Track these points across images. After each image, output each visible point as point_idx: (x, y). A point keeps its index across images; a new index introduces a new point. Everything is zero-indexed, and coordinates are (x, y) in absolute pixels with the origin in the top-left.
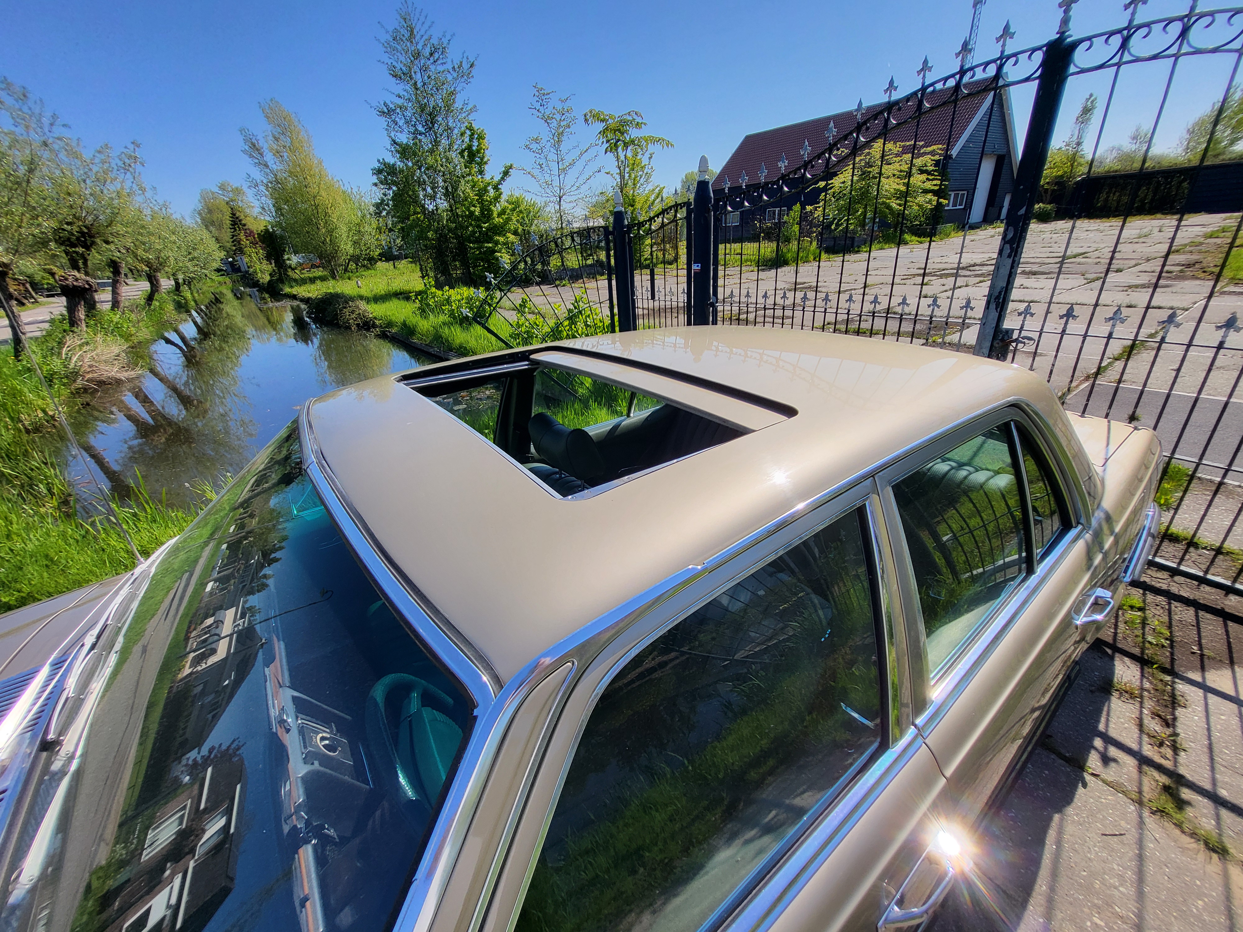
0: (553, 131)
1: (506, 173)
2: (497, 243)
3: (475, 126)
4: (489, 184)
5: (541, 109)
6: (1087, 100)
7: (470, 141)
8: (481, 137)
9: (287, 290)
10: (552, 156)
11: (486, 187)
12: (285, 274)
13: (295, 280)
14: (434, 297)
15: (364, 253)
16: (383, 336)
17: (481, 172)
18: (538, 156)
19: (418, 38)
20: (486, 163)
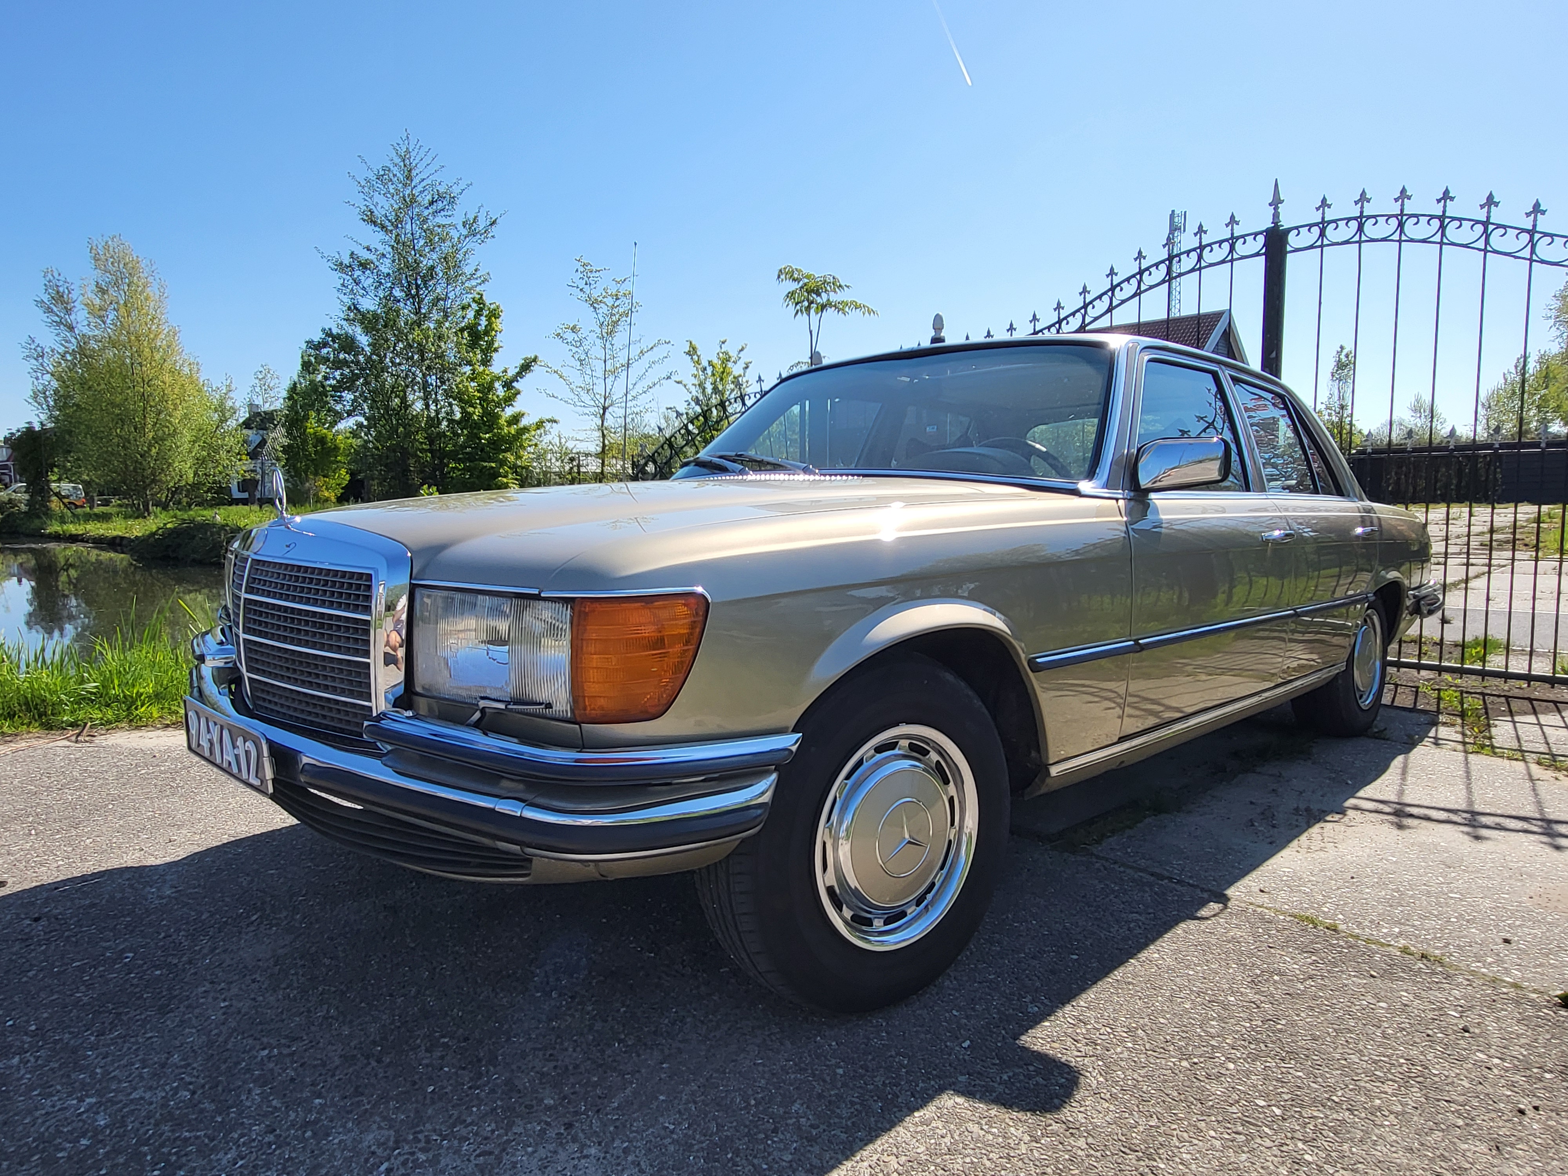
0: (602, 320)
1: (526, 367)
2: (503, 463)
3: (487, 300)
4: (498, 378)
5: (587, 289)
6: (1339, 353)
7: (475, 318)
8: (494, 314)
10: (597, 351)
11: (492, 382)
17: (486, 362)
18: (574, 349)
19: (416, 181)
20: (496, 350)
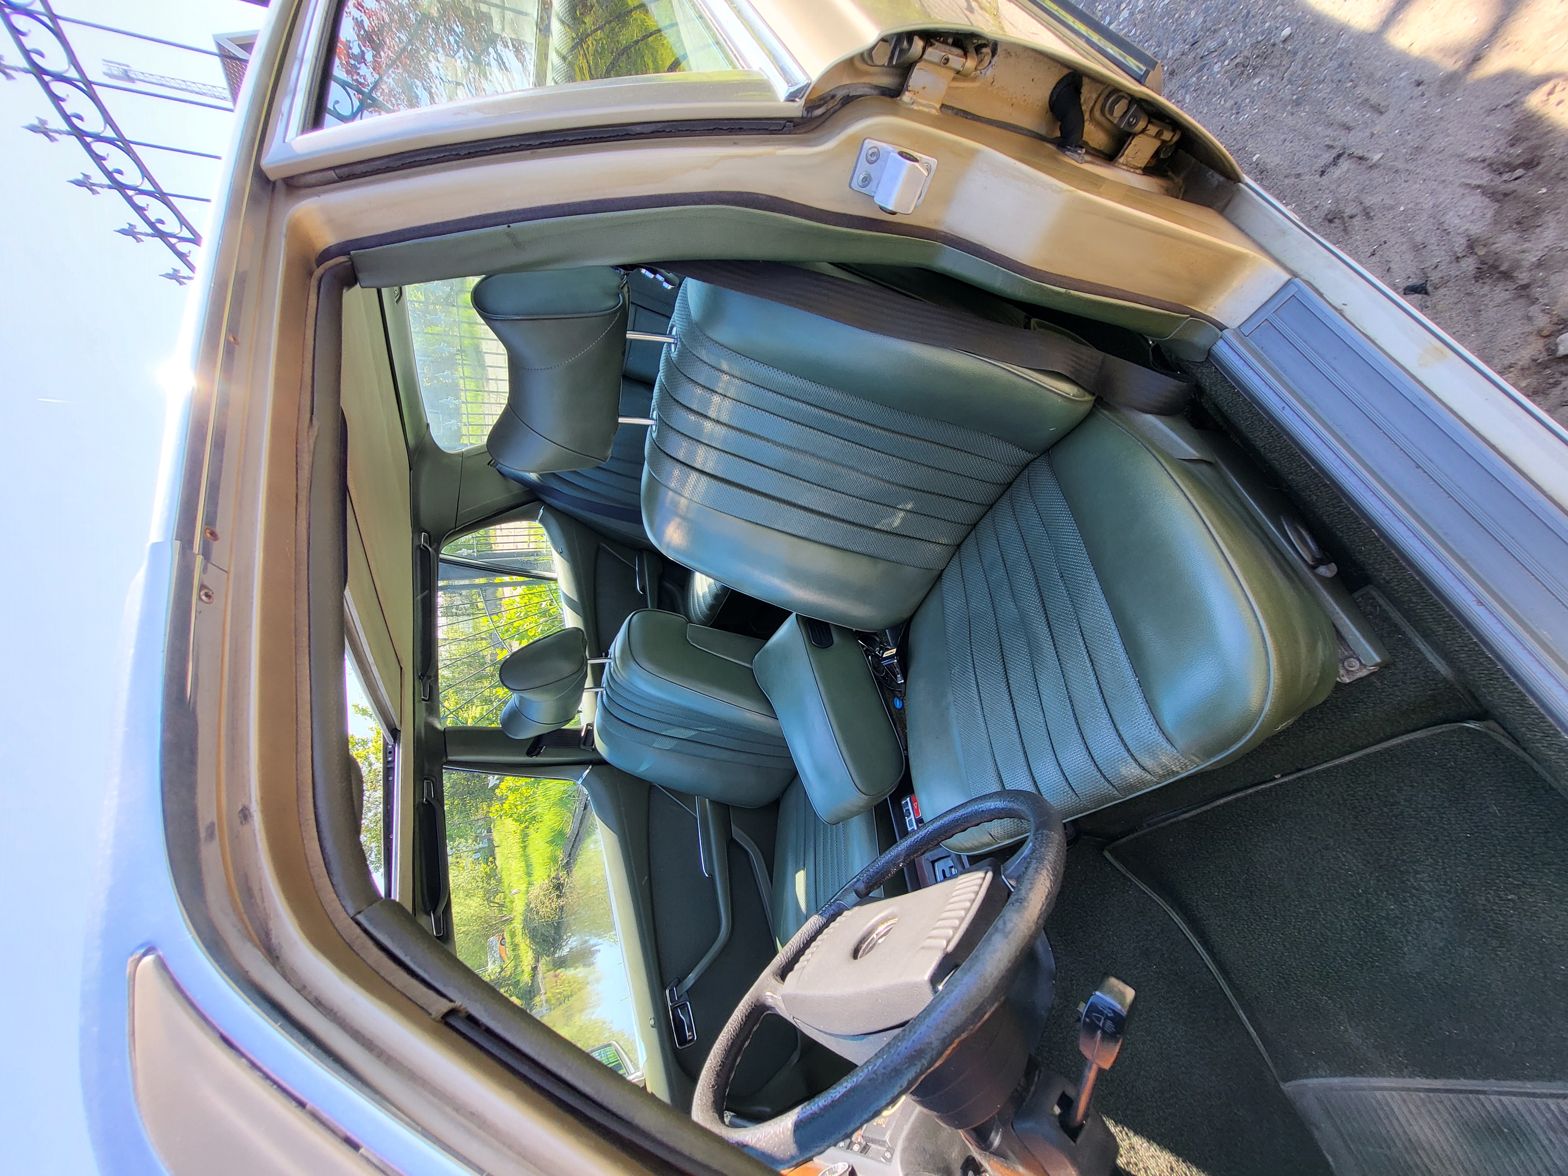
9: (526, 978)
12: (509, 979)
13: (516, 967)
14: (516, 806)
15: (481, 884)
16: (568, 866)
